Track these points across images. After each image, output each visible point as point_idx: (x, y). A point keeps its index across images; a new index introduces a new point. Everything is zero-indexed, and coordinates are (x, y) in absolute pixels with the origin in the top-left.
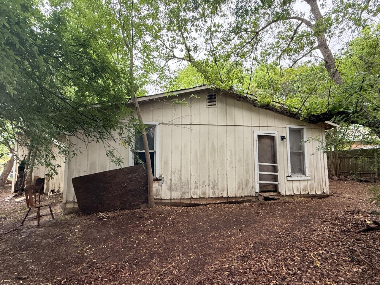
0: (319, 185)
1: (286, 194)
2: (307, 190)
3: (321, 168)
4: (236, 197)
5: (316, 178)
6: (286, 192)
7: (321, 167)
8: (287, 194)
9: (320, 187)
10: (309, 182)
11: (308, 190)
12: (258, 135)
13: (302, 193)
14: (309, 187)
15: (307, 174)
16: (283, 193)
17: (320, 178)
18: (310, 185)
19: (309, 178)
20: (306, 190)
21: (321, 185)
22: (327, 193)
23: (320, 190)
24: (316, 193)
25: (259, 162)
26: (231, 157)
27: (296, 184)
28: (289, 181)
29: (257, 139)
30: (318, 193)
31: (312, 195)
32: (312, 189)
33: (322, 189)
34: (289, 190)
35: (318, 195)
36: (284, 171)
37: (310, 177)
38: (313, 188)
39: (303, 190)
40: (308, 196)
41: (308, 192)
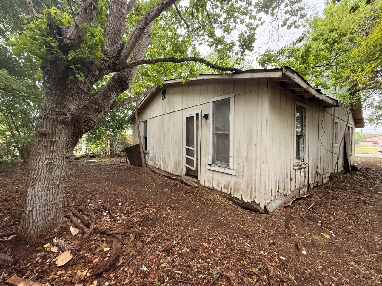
0: (250, 188)
1: (204, 185)
2: (230, 188)
3: (256, 159)
4: (172, 174)
5: (244, 175)
6: (204, 182)
7: (254, 159)
8: (206, 185)
9: (249, 192)
10: (234, 178)
11: (231, 190)
12: (186, 118)
13: (222, 191)
14: (233, 185)
15: (231, 166)
16: (202, 182)
17: (251, 177)
18: (235, 183)
19: (233, 173)
20: (228, 189)
21: (252, 188)
22: (261, 206)
23: (249, 195)
24: (241, 198)
25: (186, 145)
26: (171, 140)
27: (217, 176)
28: (209, 171)
29: (185, 123)
30: (245, 200)
31: (236, 198)
32: (237, 190)
33: (253, 197)
34: (209, 182)
35: (245, 202)
36: (206, 157)
37: (234, 171)
38: (239, 189)
39: (225, 187)
40: (229, 197)
41: (231, 193)
